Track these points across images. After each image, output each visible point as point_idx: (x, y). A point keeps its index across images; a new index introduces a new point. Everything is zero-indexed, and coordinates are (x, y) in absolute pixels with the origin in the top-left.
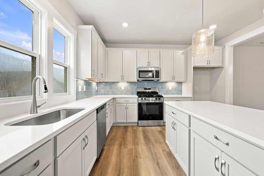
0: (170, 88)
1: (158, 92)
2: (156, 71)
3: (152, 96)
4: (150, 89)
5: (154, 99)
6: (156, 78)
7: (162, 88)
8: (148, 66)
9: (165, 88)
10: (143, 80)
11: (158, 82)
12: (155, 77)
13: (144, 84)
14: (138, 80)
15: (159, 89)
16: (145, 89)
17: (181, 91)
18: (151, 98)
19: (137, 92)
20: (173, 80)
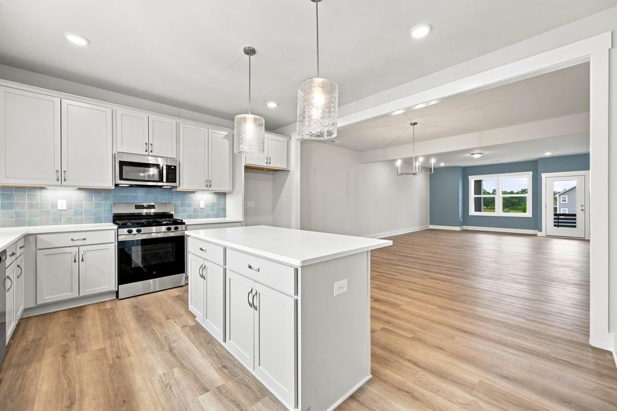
0: (202, 205)
1: (173, 213)
2: (167, 166)
3: (157, 222)
4: (152, 207)
5: (164, 228)
6: (167, 182)
7: (183, 205)
8: (147, 153)
9: (189, 205)
10: (131, 186)
11: (173, 190)
12: (165, 180)
13: (134, 194)
14: (116, 185)
15: (175, 206)
16: (137, 207)
17: (224, 210)
18: (154, 229)
19: (114, 214)
20: (207, 189)
